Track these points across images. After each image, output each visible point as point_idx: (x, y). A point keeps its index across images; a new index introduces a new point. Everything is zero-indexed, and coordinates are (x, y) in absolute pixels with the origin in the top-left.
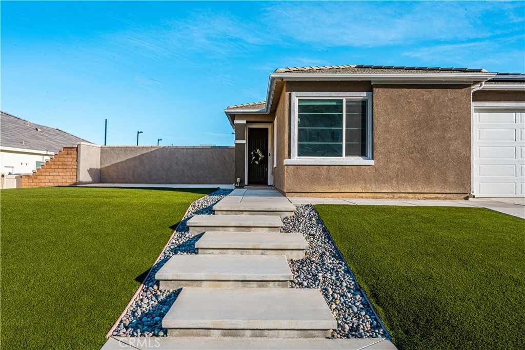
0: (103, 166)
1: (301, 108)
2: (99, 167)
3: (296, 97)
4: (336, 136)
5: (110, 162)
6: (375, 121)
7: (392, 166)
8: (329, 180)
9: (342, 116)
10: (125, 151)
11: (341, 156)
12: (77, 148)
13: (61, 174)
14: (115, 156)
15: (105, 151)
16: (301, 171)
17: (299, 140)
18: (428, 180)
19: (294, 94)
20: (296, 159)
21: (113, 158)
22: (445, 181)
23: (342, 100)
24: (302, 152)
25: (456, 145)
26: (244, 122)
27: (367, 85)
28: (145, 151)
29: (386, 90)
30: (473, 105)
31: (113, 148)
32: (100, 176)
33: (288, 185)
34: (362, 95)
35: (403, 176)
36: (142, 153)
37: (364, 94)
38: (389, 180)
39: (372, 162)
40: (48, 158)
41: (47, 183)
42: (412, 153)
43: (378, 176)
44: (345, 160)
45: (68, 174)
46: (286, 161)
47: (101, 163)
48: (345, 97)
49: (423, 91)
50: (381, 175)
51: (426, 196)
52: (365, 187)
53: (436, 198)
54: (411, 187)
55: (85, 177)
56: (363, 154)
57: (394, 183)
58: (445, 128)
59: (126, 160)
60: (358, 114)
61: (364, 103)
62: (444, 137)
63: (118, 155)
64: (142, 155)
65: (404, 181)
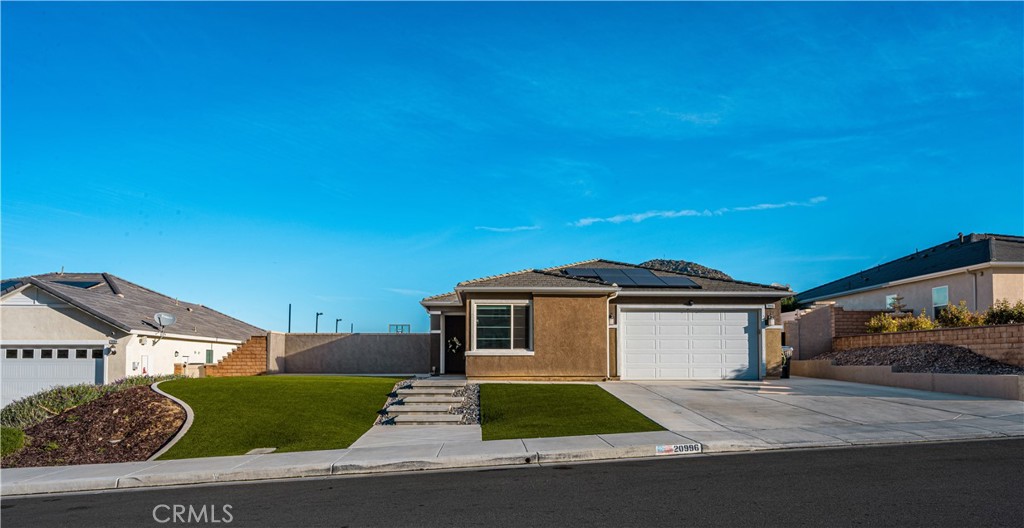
0: (287, 355)
1: (479, 312)
2: (284, 356)
3: (475, 304)
4: (507, 333)
5: (296, 350)
6: (535, 322)
7: (547, 356)
8: (500, 367)
9: (510, 318)
10: (312, 338)
11: (510, 348)
12: (267, 337)
13: (249, 364)
14: (301, 343)
15: (290, 339)
16: (479, 360)
17: (478, 337)
18: (575, 367)
19: (473, 301)
20: (475, 351)
21: (299, 346)
22: (588, 367)
23: (510, 306)
24: (479, 346)
25: (595, 340)
26: (439, 313)
27: (530, 295)
28: (334, 338)
29: (543, 298)
31: (299, 336)
32: (286, 365)
33: (468, 369)
34: (525, 302)
35: (557, 364)
36: (330, 340)
37: (527, 301)
38: (545, 367)
39: (532, 353)
40: (235, 347)
41: (233, 373)
42: (563, 346)
43: (537, 364)
44: (512, 352)
45: (257, 363)
46: (467, 353)
47: (286, 352)
48: (513, 303)
49: (571, 299)
50: (539, 363)
51: (574, 379)
52: (528, 372)
53: (581, 381)
54: (562, 372)
55: (273, 366)
56: (527, 347)
57: (549, 368)
58: (587, 328)
59: (313, 348)
60: (523, 316)
61: (527, 308)
62: (587, 335)
63: (305, 343)
64: (331, 343)
65: (557, 367)
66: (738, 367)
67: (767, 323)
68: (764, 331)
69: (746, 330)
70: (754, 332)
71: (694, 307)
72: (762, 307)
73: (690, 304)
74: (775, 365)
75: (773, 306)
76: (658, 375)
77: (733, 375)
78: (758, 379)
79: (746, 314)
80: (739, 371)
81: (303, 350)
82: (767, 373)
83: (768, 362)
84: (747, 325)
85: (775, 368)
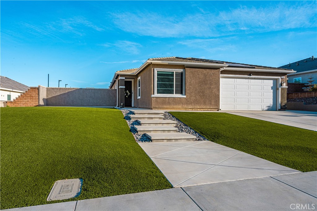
0: (48, 97)
1: (158, 75)
2: (46, 98)
3: (156, 70)
4: (172, 86)
5: (52, 95)
6: (186, 81)
7: (192, 98)
8: (169, 103)
9: (173, 78)
10: (59, 90)
11: (173, 94)
12: (38, 88)
13: (30, 101)
14: (54, 93)
15: (48, 90)
16: (158, 100)
17: (158, 87)
18: (205, 103)
20: (156, 95)
21: (53, 93)
22: (211, 104)
23: (174, 72)
24: (159, 92)
25: (214, 90)
26: (124, 78)
27: (183, 67)
28: (70, 90)
29: (190, 69)
30: (221, 75)
31: (53, 89)
32: (47, 102)
33: (153, 105)
34: (181, 70)
35: (196, 102)
36: (68, 91)
37: (182, 70)
38: (191, 103)
39: (185, 97)
42: (199, 93)
43: (187, 102)
44: (175, 95)
45: (34, 101)
46: (153, 96)
47: (47, 96)
48: (175, 71)
49: (203, 70)
50: (188, 101)
51: (204, 109)
52: (183, 106)
53: (208, 110)
54: (199, 106)
55: (42, 103)
56: (182, 93)
57: (193, 104)
58: (211, 84)
59: (60, 95)
60: (180, 78)
61: (182, 73)
62: (210, 88)
63: (56, 92)
64: (69, 92)
65: (197, 104)
66: (269, 105)
67: (281, 85)
68: (280, 88)
69: (272, 88)
70: (275, 89)
71: (252, 76)
72: (280, 77)
73: (250, 75)
74: (284, 104)
75: (284, 77)
76: (249, 108)
77: (267, 108)
78: (276, 110)
79: (272, 81)
80: (269, 107)
81: (55, 95)
82: (281, 108)
83: (281, 103)
84: (272, 86)
85: (284, 106)
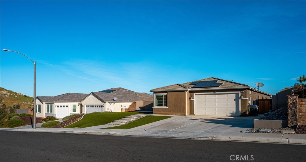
1: (156, 97)
3: (155, 95)
4: (162, 102)
6: (169, 99)
7: (171, 108)
8: (160, 111)
9: (163, 98)
16: (156, 109)
17: (156, 103)
18: (178, 111)
22: (181, 111)
24: (156, 106)
27: (167, 92)
29: (170, 93)
37: (166, 94)
39: (167, 108)
42: (175, 105)
44: (163, 107)
46: (153, 107)
48: (163, 94)
49: (177, 93)
50: (169, 110)
51: (177, 115)
52: (166, 113)
56: (167, 106)
57: (171, 112)
60: (166, 97)
61: (167, 95)
65: (173, 111)
66: (232, 112)
67: (241, 98)
68: (240, 100)
69: (235, 100)
70: (237, 100)
71: (216, 93)
72: (239, 92)
73: (215, 92)
74: (244, 112)
77: (230, 115)
78: (239, 116)
79: (235, 95)
80: (232, 113)
82: (241, 114)
83: (241, 111)
84: (235, 98)
85: (243, 113)
